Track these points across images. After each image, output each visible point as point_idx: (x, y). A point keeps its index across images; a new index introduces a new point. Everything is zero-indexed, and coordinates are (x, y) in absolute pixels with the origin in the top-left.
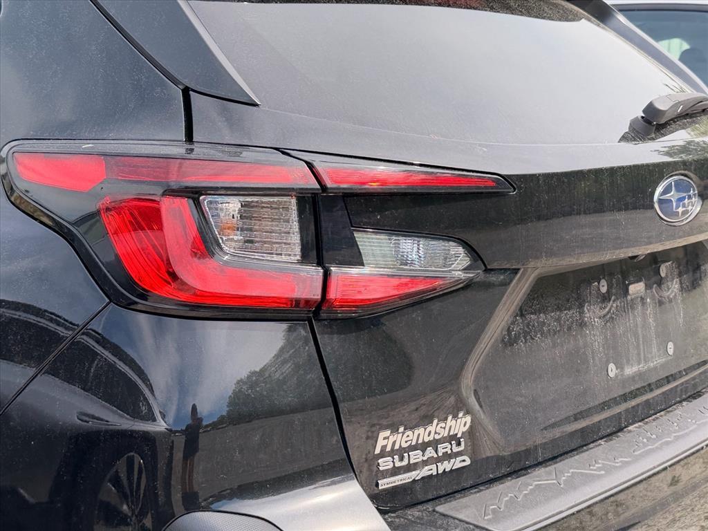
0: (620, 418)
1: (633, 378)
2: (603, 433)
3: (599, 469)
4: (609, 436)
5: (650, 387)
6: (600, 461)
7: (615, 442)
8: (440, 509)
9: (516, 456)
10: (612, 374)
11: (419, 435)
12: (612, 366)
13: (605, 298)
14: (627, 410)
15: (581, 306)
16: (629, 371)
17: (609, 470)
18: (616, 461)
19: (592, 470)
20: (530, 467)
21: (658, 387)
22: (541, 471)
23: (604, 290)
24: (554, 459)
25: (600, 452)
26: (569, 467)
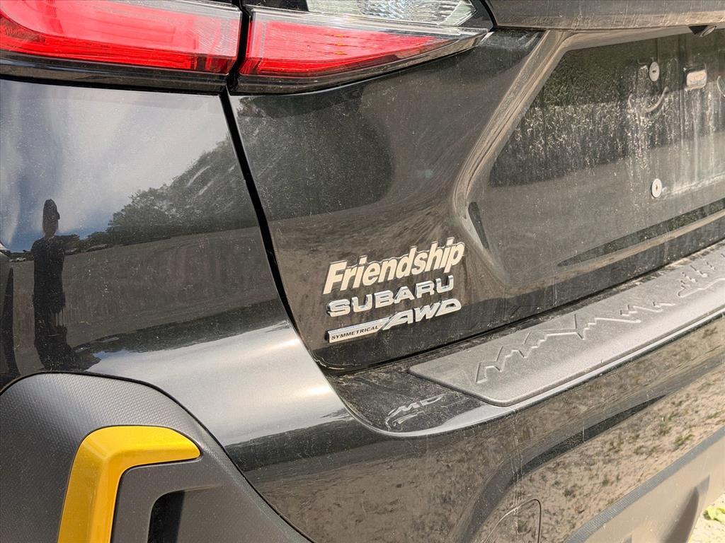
0: (661, 252)
1: (681, 199)
2: (639, 270)
3: (635, 317)
4: (646, 275)
5: (702, 213)
6: (634, 307)
7: (653, 282)
8: (416, 369)
9: (523, 300)
10: (656, 193)
11: (389, 269)
12: (657, 183)
13: (656, 89)
14: (671, 242)
15: (623, 97)
16: (678, 190)
17: (647, 318)
18: (656, 306)
19: (623, 318)
20: (543, 314)
21: (712, 213)
22: (556, 320)
23: (655, 77)
24: (573, 304)
25: (635, 295)
26: (594, 314)
